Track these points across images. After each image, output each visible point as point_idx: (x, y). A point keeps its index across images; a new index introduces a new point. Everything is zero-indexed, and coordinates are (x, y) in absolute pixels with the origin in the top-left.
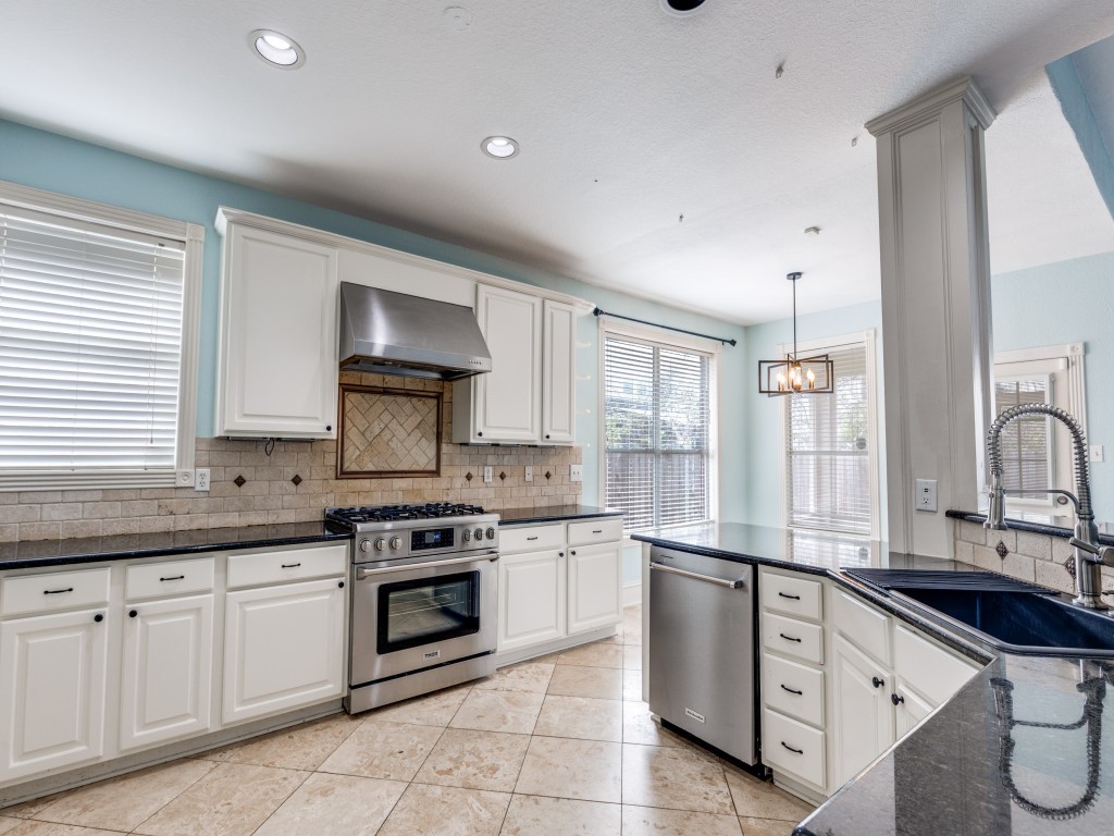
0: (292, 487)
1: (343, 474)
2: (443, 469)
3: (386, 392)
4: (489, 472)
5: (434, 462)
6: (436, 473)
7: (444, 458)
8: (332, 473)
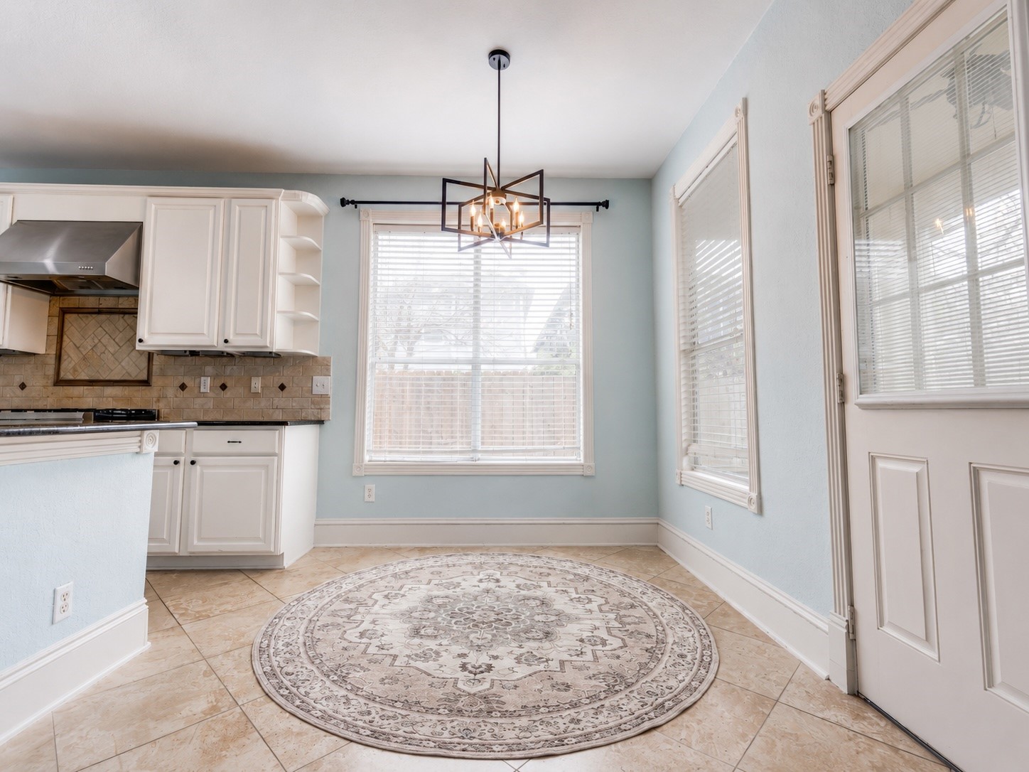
0: (19, 391)
1: (59, 382)
2: (154, 380)
3: (100, 312)
4: (206, 384)
5: (145, 372)
6: (146, 383)
7: (155, 368)
8: (51, 381)
